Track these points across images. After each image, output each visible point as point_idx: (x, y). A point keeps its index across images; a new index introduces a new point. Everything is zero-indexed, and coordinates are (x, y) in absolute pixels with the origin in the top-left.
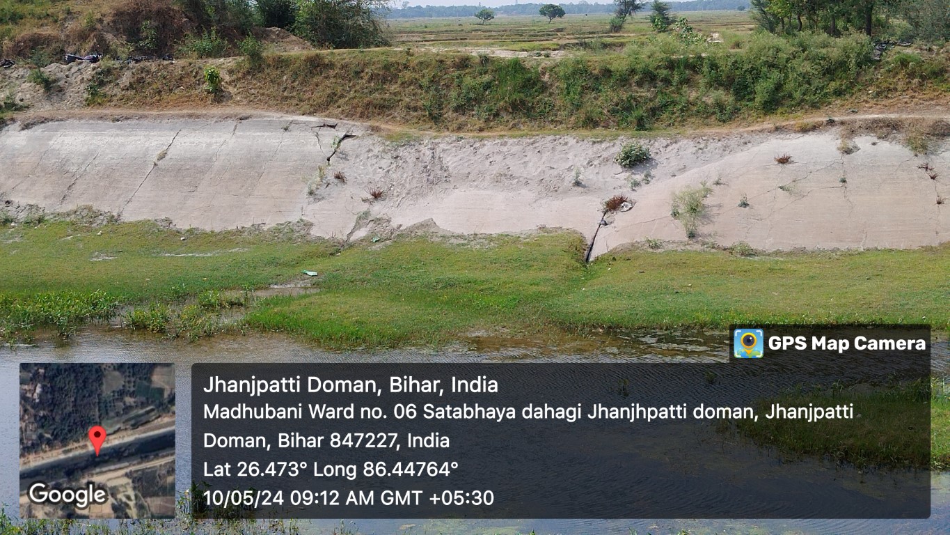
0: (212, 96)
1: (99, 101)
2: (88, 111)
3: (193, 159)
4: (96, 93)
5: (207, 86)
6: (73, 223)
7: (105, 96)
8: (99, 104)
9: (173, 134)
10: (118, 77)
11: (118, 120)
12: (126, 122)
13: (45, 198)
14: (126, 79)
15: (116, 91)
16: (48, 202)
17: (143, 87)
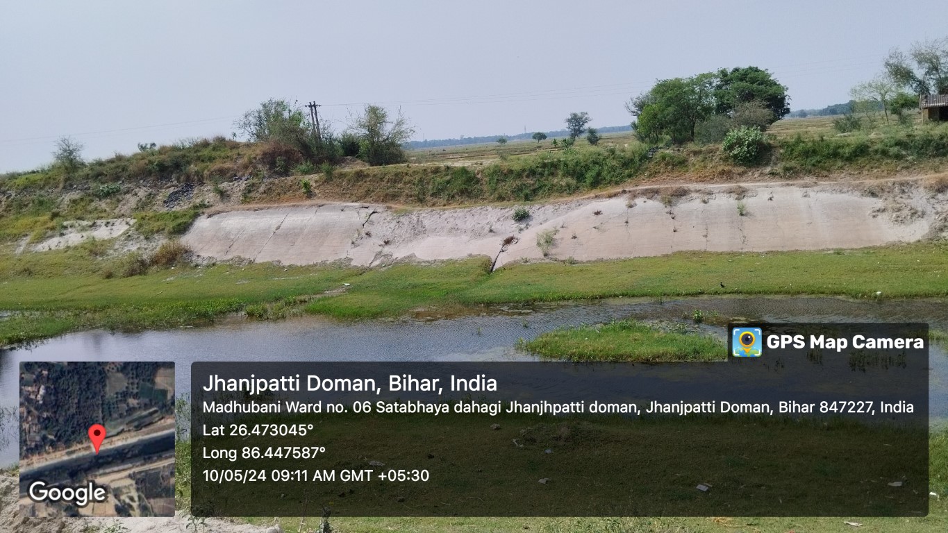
0: (306, 195)
1: (248, 200)
2: (242, 206)
3: (294, 229)
4: (247, 197)
5: (303, 190)
6: (230, 265)
7: (251, 197)
8: (249, 202)
9: (285, 216)
10: (258, 187)
11: (256, 210)
12: (261, 211)
13: (218, 252)
14: (262, 189)
15: (257, 195)
16: (220, 254)
17: (271, 192)
